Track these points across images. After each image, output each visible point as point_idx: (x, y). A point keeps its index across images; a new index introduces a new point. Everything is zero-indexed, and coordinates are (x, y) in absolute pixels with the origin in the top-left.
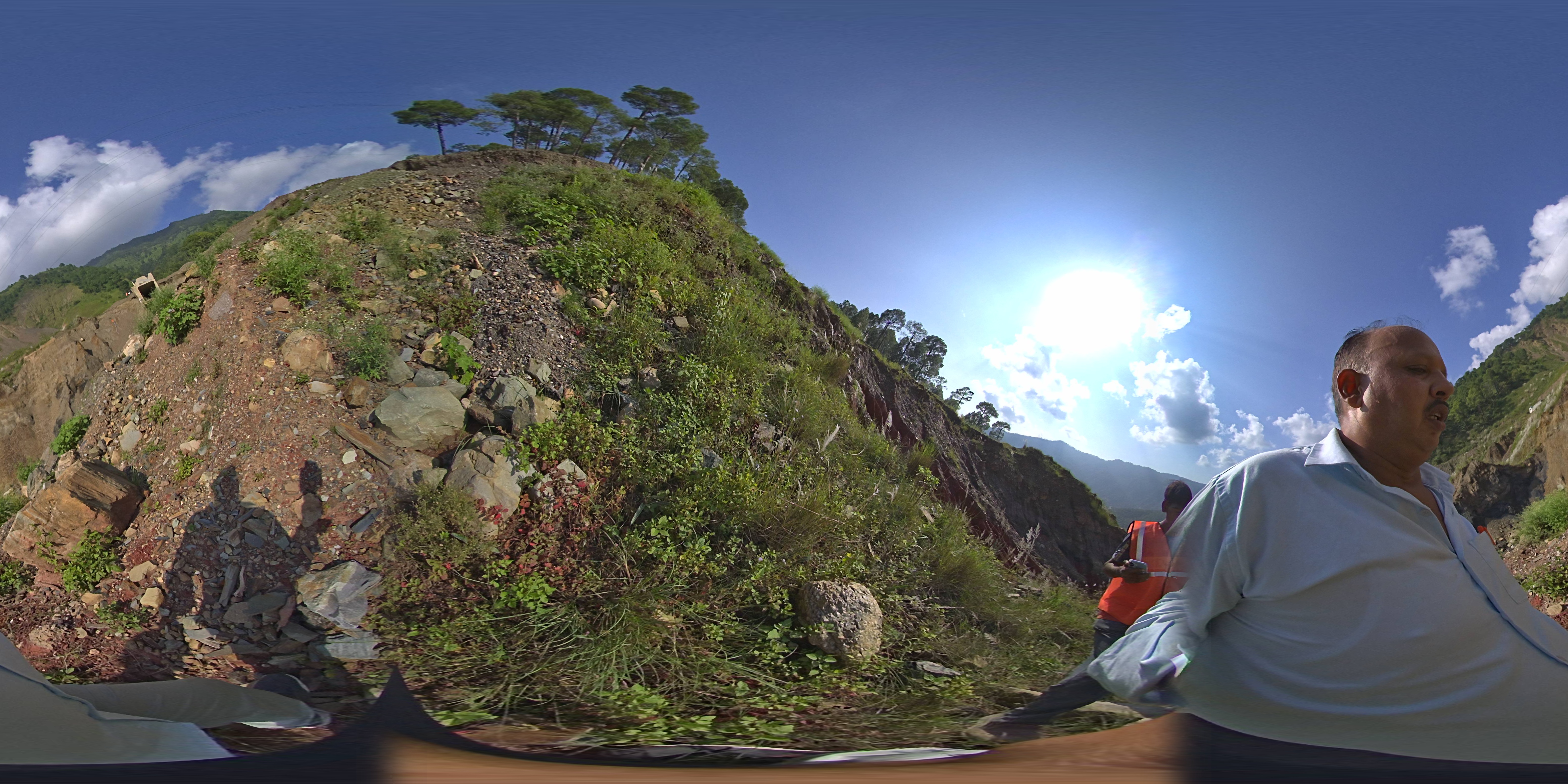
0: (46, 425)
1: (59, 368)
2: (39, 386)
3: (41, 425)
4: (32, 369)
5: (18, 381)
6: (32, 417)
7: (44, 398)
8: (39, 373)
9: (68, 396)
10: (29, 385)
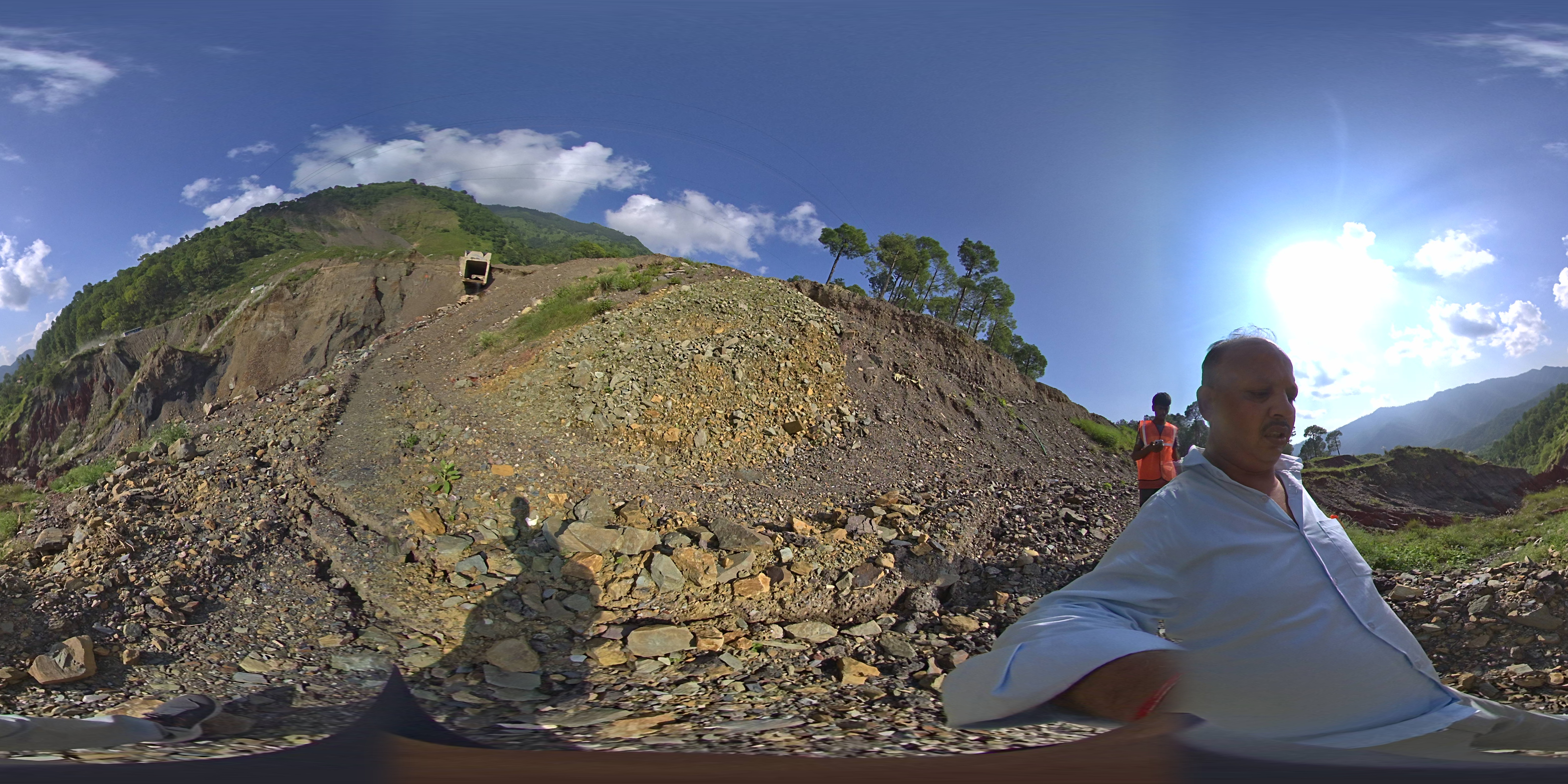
0: (303, 346)
1: (345, 295)
2: (318, 303)
4: (321, 283)
5: (301, 290)
6: (296, 332)
7: (316, 317)
8: (325, 290)
9: (334, 328)
10: (310, 299)
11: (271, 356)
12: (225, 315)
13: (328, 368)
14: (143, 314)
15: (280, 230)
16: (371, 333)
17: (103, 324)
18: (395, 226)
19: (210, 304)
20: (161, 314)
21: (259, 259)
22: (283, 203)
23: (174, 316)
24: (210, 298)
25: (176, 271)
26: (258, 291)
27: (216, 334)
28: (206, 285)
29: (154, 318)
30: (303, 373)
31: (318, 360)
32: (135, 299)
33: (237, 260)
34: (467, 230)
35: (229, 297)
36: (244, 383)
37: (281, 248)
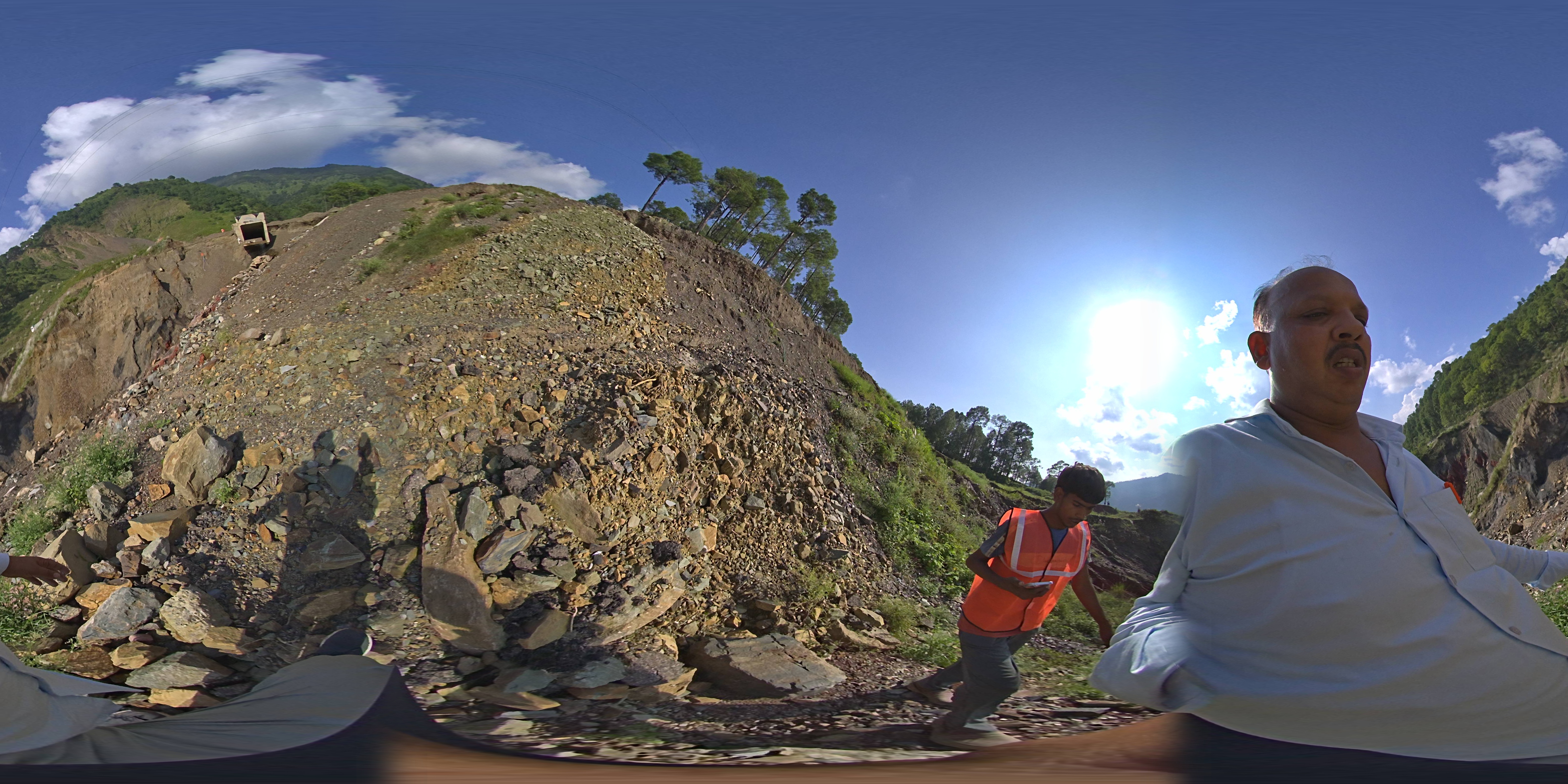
0: (108, 361)
1: (130, 299)
2: (106, 315)
3: (102, 361)
4: (100, 296)
5: (84, 308)
6: (95, 350)
7: (110, 329)
8: (107, 301)
9: (133, 333)
10: (96, 314)
11: (79, 381)
12: (15, 360)
16: (174, 323)
18: (130, 229)
21: (25, 301)
26: (39, 327)
27: (12, 381)
31: (130, 368)
34: (200, 209)
35: (11, 344)
36: (61, 417)
37: (40, 284)
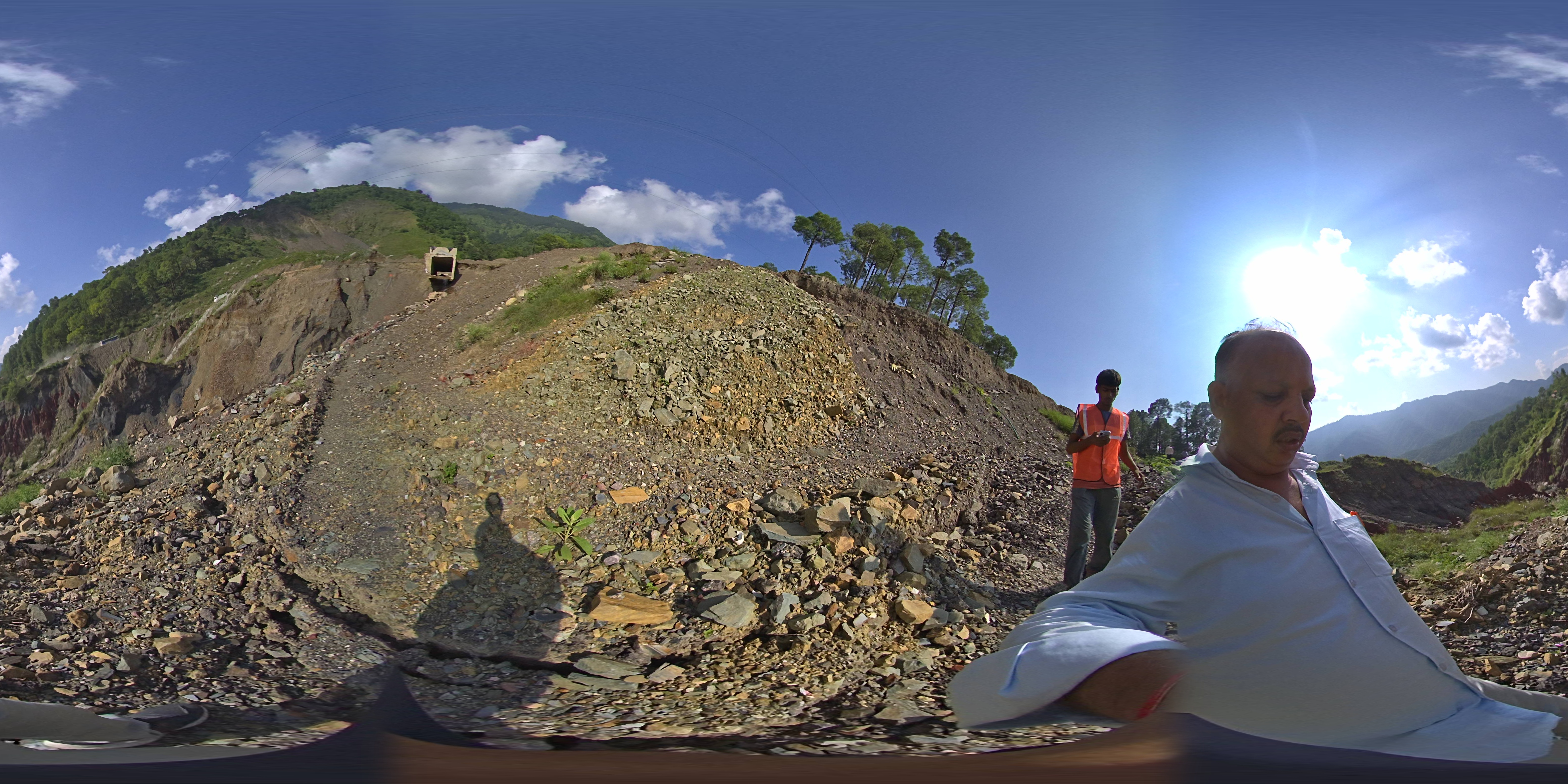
0: (268, 353)
1: (309, 299)
2: (283, 308)
3: (264, 351)
4: (284, 289)
5: (265, 296)
6: (261, 339)
7: (281, 323)
8: (288, 295)
9: (300, 333)
10: (274, 304)
11: (237, 364)
12: (189, 325)
13: (295, 375)
14: (108, 328)
15: (241, 238)
16: (339, 335)
17: (68, 337)
18: (353, 228)
19: (173, 315)
20: (125, 326)
21: (221, 269)
22: (242, 212)
23: (139, 328)
24: (174, 308)
25: (140, 282)
26: (222, 300)
27: (180, 345)
28: (170, 296)
29: (119, 331)
30: (270, 380)
31: (285, 366)
32: (100, 312)
33: (200, 270)
34: (426, 229)
35: (192, 307)
36: (209, 393)
37: (242, 256)
